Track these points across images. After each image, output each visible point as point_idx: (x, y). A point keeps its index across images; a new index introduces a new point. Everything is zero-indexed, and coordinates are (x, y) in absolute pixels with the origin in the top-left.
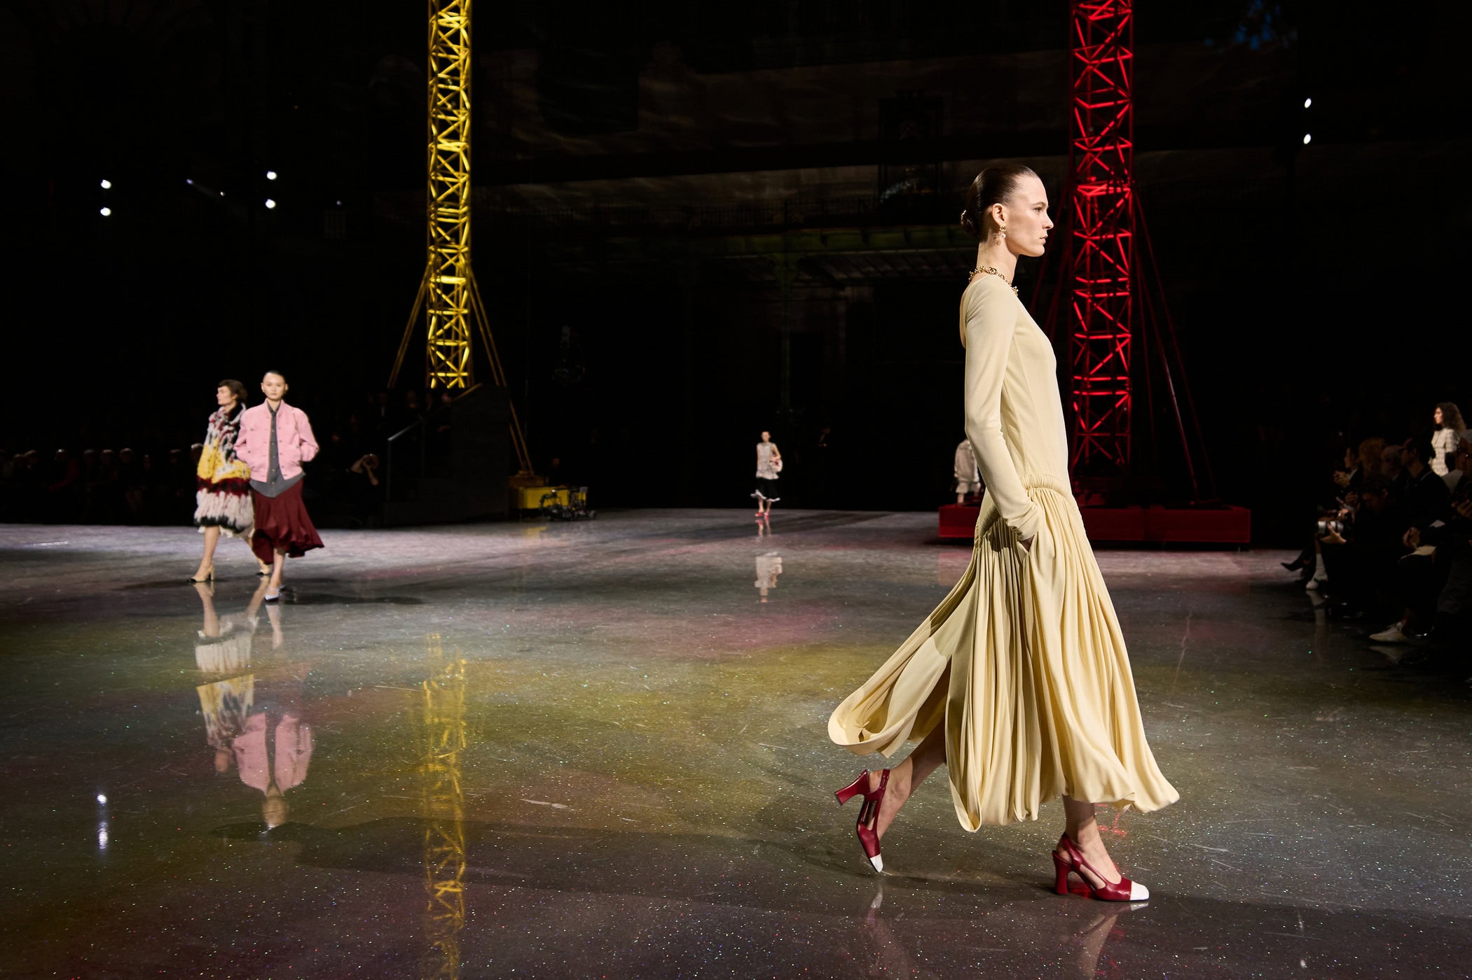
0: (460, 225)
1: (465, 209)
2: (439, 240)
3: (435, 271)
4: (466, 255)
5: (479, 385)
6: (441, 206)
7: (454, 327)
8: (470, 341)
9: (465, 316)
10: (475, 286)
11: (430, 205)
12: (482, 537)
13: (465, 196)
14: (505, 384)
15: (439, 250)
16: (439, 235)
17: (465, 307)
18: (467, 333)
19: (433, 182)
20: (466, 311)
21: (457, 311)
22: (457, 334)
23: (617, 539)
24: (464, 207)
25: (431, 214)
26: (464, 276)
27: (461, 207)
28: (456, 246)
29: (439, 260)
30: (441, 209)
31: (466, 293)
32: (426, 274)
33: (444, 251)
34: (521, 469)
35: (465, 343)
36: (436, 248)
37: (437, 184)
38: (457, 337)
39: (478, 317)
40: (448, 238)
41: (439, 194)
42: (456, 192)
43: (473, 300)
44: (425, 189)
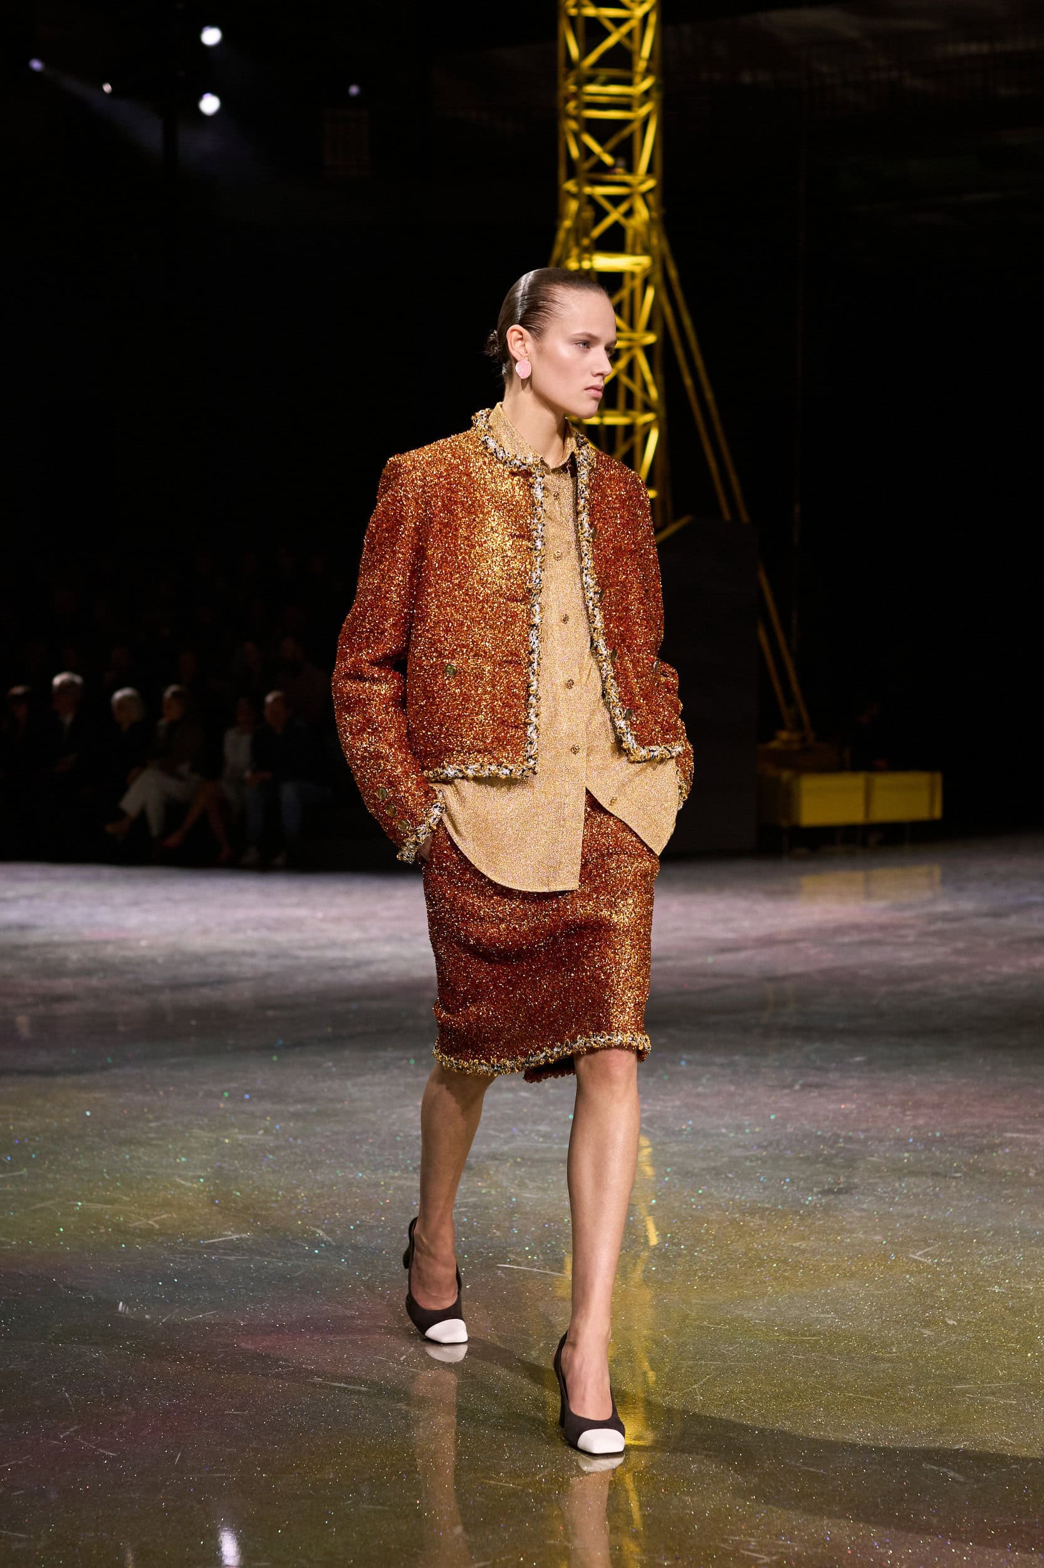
0: (636, 126)
1: (648, 83)
2: (587, 165)
3: (578, 243)
4: (651, 198)
5: (684, 521)
6: (591, 80)
7: (624, 380)
8: (663, 414)
9: (648, 350)
10: (673, 273)
11: (566, 77)
12: (699, 898)
13: (646, 51)
14: (745, 518)
15: (588, 190)
16: (587, 152)
17: (649, 327)
18: (654, 393)
19: (572, 20)
20: (651, 339)
21: (630, 340)
22: (630, 395)
23: (1029, 906)
24: (644, 78)
25: (567, 101)
26: (646, 251)
27: (637, 79)
28: (628, 178)
29: (588, 214)
30: (592, 88)
31: (650, 293)
32: (557, 252)
33: (600, 191)
34: (782, 727)
35: (649, 417)
36: (579, 185)
37: (580, 25)
38: (630, 405)
39: (679, 351)
40: (608, 159)
41: (584, 53)
42: (626, 42)
43: (668, 311)
44: (552, 36)
